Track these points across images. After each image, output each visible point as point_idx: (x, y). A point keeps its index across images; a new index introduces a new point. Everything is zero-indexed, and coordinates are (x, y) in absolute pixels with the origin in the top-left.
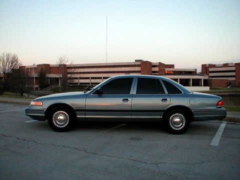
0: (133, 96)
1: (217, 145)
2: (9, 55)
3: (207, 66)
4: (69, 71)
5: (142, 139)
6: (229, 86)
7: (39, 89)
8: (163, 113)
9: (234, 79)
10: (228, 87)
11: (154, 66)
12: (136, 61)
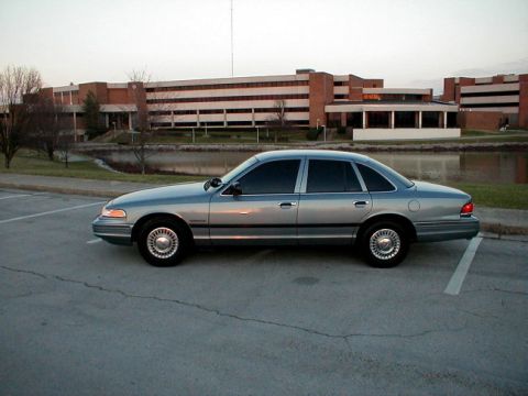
3: (457, 81)
5: (317, 281)
6: (503, 125)
7: (86, 138)
8: (358, 228)
9: (515, 110)
11: (339, 84)
12: (298, 72)
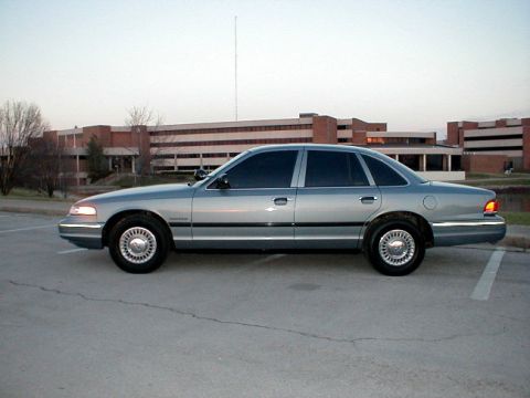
0: (297, 191)
1: (486, 298)
2: (19, 106)
3: (460, 125)
4: (153, 140)
5: (319, 287)
6: (508, 169)
7: (89, 180)
8: (365, 228)
9: (518, 153)
10: (507, 172)
11: (343, 127)
12: (301, 116)
